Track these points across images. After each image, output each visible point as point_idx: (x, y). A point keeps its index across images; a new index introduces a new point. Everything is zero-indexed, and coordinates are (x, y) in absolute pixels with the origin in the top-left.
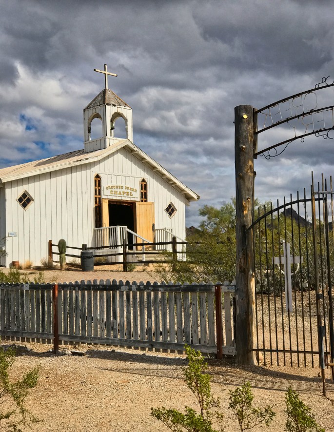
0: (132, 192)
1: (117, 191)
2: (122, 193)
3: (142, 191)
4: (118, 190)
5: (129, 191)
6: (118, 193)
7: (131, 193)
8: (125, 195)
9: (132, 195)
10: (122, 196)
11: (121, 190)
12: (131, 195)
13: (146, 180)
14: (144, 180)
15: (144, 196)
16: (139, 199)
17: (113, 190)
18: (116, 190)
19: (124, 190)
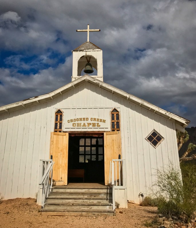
0: (99, 122)
1: (81, 124)
2: (86, 125)
3: (113, 121)
4: (82, 122)
5: (96, 122)
6: (82, 125)
7: (98, 124)
8: (91, 126)
9: (100, 126)
10: (87, 127)
11: (86, 122)
12: (98, 126)
13: (118, 110)
14: (115, 110)
15: (116, 126)
16: (109, 129)
17: (76, 122)
18: (79, 122)
19: (89, 121)
